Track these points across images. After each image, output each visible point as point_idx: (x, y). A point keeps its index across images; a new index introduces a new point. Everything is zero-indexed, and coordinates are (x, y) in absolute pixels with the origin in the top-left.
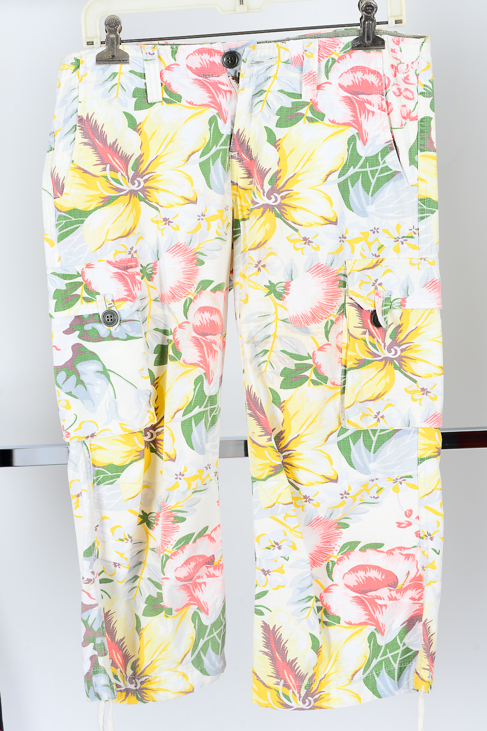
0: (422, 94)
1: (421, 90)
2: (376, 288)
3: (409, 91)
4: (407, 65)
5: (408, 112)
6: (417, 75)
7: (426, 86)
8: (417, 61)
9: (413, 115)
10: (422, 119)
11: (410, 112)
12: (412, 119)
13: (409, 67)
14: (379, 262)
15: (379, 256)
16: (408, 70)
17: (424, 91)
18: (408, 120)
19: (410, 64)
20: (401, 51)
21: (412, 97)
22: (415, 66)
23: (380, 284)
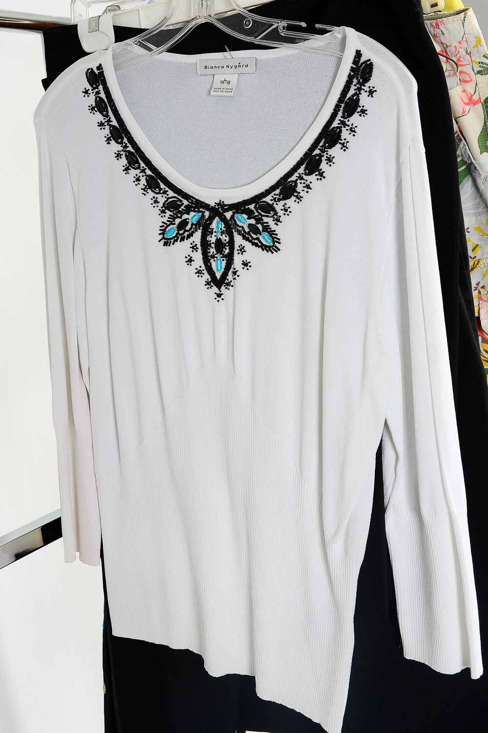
0: (479, 72)
1: (477, 69)
2: (479, 293)
3: (465, 73)
4: (455, 47)
5: (469, 96)
6: (470, 54)
7: (482, 63)
8: (464, 39)
9: (475, 97)
10: (486, 99)
11: (472, 96)
12: (475, 103)
13: (458, 48)
14: (476, 263)
15: (475, 257)
16: (457, 52)
17: (480, 69)
18: (472, 105)
19: (457, 45)
20: (443, 34)
21: (470, 79)
22: (465, 45)
23: (483, 287)
